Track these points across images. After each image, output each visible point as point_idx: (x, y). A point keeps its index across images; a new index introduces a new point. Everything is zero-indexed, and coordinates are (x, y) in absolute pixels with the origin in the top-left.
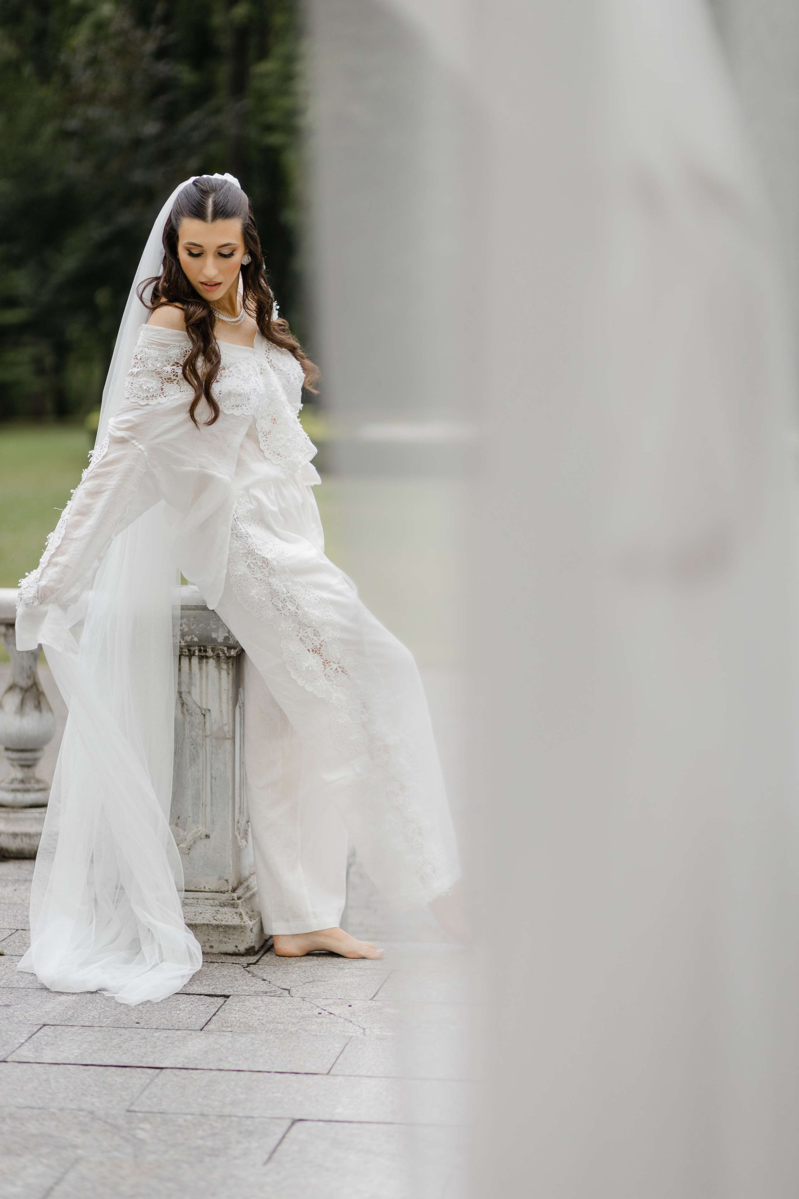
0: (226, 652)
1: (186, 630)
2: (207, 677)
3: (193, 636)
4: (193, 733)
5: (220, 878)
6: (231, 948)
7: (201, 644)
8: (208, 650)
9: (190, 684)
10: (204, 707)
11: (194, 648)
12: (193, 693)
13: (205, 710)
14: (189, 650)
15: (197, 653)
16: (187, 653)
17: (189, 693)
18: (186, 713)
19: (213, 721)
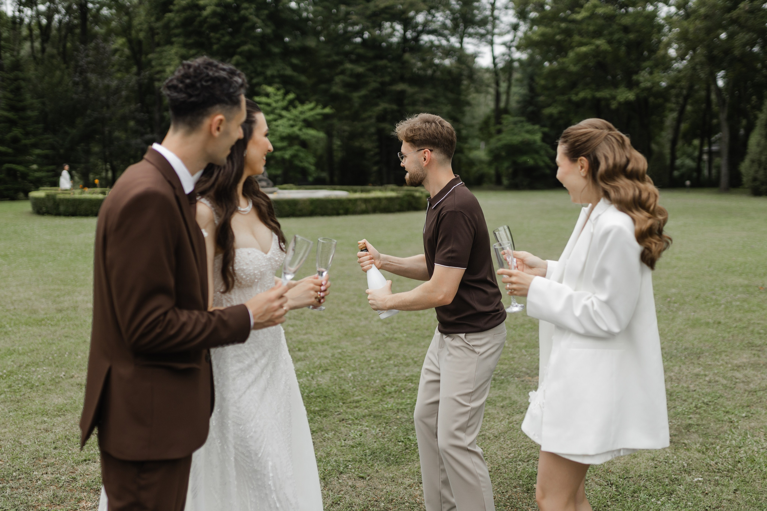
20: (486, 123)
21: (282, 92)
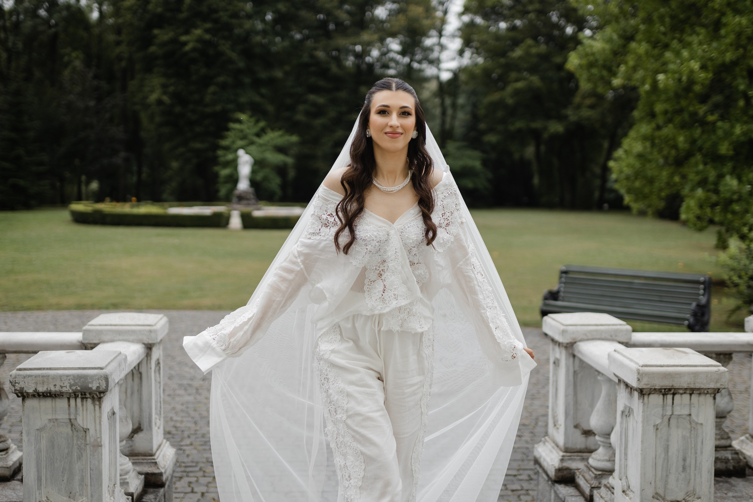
0: (98, 395)
1: (72, 382)
2: (87, 409)
3: (77, 386)
4: (79, 442)
7: (82, 391)
8: (87, 394)
9: (76, 414)
10: (85, 427)
11: (78, 393)
12: (78, 420)
13: (86, 429)
14: (75, 395)
15: (80, 396)
16: (74, 396)
17: (76, 419)
18: (74, 430)
19: (91, 436)
21: (253, 120)
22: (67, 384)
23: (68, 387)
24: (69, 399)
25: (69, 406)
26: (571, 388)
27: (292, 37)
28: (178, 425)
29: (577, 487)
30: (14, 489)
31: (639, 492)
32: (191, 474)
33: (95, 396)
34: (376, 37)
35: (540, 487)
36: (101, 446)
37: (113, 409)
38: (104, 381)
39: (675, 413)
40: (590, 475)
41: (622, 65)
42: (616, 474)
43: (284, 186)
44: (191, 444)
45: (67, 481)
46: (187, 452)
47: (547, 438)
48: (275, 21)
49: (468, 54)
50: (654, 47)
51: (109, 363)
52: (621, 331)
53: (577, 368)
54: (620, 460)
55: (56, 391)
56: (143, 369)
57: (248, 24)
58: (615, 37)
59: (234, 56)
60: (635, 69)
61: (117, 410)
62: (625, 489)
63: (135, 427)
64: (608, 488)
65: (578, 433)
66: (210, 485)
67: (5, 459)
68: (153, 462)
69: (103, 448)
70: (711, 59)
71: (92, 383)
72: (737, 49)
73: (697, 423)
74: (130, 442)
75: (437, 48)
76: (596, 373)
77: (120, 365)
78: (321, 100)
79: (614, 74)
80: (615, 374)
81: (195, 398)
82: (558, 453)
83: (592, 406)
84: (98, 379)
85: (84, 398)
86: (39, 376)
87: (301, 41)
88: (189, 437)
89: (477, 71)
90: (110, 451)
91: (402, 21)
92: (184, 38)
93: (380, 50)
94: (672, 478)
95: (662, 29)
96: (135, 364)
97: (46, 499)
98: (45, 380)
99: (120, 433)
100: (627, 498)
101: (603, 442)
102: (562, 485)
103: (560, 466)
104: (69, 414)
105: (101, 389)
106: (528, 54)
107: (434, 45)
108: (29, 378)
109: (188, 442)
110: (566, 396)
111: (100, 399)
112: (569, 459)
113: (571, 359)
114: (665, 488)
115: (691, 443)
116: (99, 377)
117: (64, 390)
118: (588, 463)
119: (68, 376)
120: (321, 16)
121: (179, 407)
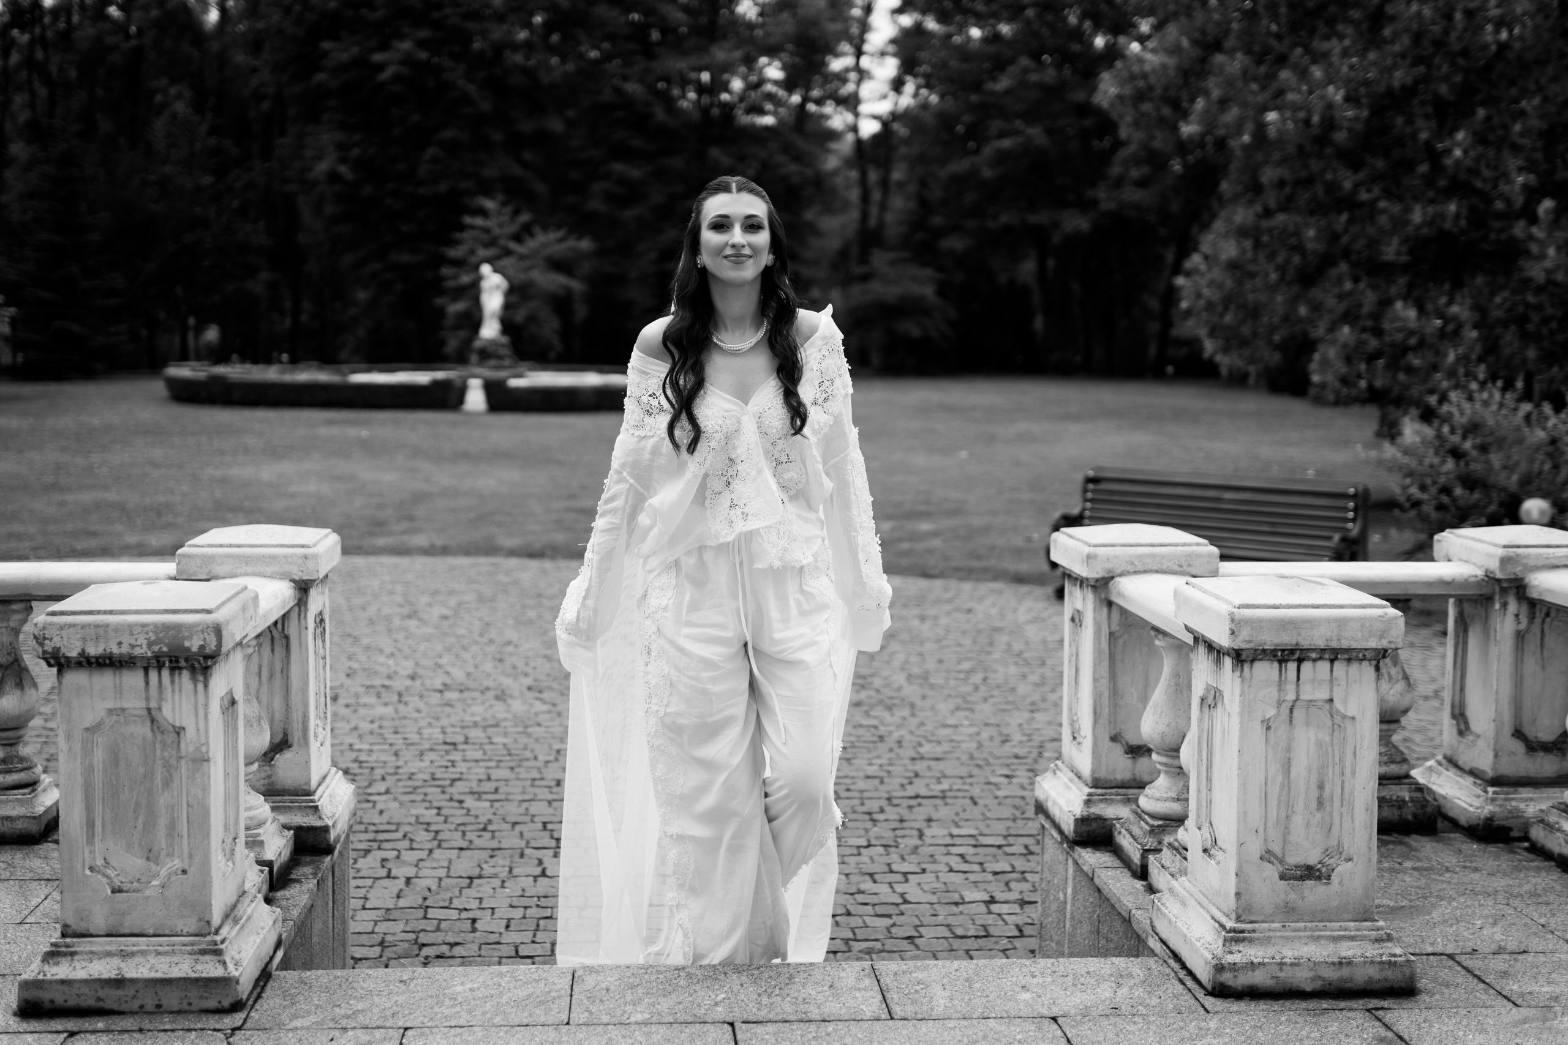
0: (202, 662)
1: (153, 638)
3: (162, 645)
4: (166, 754)
5: (200, 920)
6: (212, 1004)
7: (172, 654)
8: (180, 660)
9: (161, 699)
10: (177, 724)
11: (164, 659)
12: (164, 710)
13: (179, 728)
14: (158, 661)
15: (167, 664)
16: (156, 665)
17: (160, 709)
18: (156, 731)
19: (188, 741)
20: (843, 254)
21: (508, 209)
22: (142, 640)
23: (144, 646)
24: (146, 670)
25: (147, 683)
26: (1105, 664)
27: (581, 56)
28: (363, 757)
29: (1117, 851)
30: (46, 858)
31: (1235, 848)
32: (385, 845)
33: (197, 665)
34: (738, 54)
35: (1047, 857)
36: (208, 760)
37: (230, 692)
38: (213, 635)
39: (1303, 697)
40: (1141, 828)
41: (1199, 100)
42: (1190, 823)
43: (566, 333)
44: (387, 792)
45: (144, 828)
46: (379, 806)
47: (1059, 763)
48: (549, 27)
49: (910, 87)
50: (1259, 62)
51: (223, 603)
52: (1200, 556)
53: (1115, 627)
54: (1199, 791)
55: (121, 655)
56: (292, 630)
57: (497, 33)
58: (1185, 43)
59: (472, 89)
60: (1224, 103)
61: (239, 696)
62: (1209, 845)
63: (277, 740)
64: (1176, 849)
65: (1118, 750)
66: (421, 864)
67: (30, 802)
68: (310, 807)
69: (212, 764)
70: (1367, 83)
71: (190, 638)
72: (1414, 64)
73: (1344, 717)
74: (267, 768)
75: (853, 76)
76: (1153, 633)
77: (244, 608)
78: (635, 173)
79: (1185, 115)
80: (1187, 628)
81: (396, 711)
82: (1080, 790)
83: (1145, 699)
84: (203, 631)
85: (175, 669)
86: (89, 625)
87: (596, 63)
88: (383, 779)
89: (928, 118)
90: (226, 775)
91: (787, 23)
92: (378, 57)
93: (745, 78)
94: (1298, 821)
95: (1274, 27)
96: (276, 615)
97: (103, 861)
98: (102, 633)
99: (246, 746)
100: (1212, 862)
101: (1165, 764)
102: (1089, 850)
103: (1085, 813)
104: (147, 699)
105: (208, 651)
106: (1023, 84)
107: (847, 70)
108: (71, 630)
109: (381, 787)
110: (1095, 680)
111: (206, 671)
112: (1101, 801)
113: (1105, 610)
114: (1285, 841)
115: (1334, 757)
116: (205, 628)
117: (137, 652)
118: (1138, 806)
119: (144, 625)
120: (636, 16)
121: (365, 726)
